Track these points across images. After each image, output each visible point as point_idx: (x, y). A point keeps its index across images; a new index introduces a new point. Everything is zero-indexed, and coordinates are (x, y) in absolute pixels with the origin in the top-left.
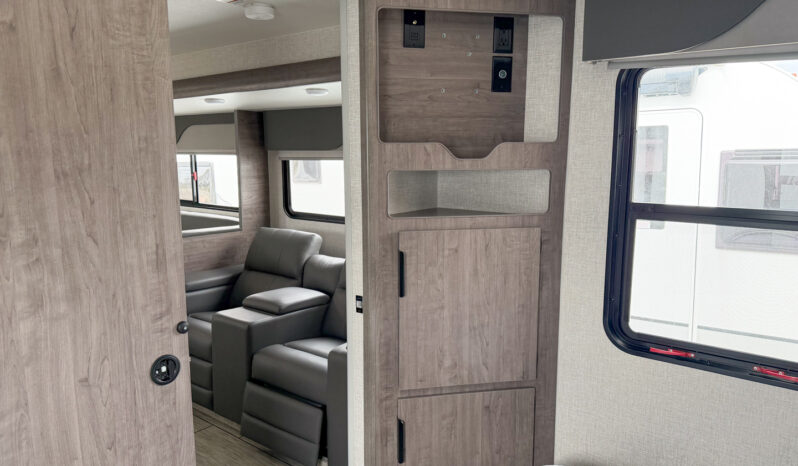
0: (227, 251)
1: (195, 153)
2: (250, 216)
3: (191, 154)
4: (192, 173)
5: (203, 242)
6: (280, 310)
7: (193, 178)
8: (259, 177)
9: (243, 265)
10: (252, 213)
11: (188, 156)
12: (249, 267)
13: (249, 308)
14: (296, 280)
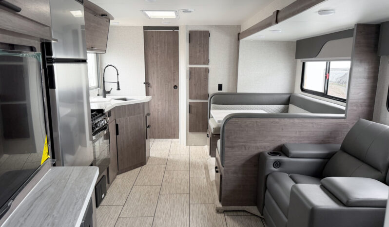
0: (331, 133)
1: (330, 61)
2: (355, 108)
3: (327, 61)
4: (326, 74)
5: (312, 123)
6: (348, 202)
7: (326, 77)
8: (369, 78)
9: (339, 146)
10: (357, 106)
11: (325, 63)
12: (344, 149)
13: (324, 188)
14: (380, 173)
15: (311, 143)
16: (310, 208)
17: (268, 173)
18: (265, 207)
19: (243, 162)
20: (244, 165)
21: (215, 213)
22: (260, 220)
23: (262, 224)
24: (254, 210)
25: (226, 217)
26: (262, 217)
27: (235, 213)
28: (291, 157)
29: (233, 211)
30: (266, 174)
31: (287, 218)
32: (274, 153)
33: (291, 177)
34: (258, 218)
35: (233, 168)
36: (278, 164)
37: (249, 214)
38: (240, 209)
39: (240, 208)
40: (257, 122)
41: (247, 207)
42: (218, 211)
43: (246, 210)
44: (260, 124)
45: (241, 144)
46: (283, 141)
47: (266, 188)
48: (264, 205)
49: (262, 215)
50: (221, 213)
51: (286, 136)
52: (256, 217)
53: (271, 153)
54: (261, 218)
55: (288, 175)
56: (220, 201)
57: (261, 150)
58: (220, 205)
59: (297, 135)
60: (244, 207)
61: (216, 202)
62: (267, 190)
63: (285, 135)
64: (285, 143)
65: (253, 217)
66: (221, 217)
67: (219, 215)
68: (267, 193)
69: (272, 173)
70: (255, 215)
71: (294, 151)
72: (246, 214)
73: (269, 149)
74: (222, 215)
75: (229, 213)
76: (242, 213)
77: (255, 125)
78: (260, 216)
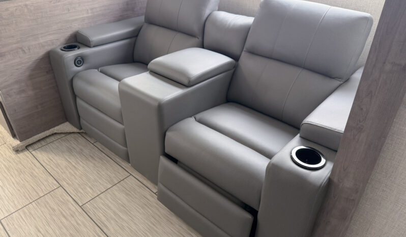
9: (143, 17)
12: (149, 21)
13: (156, 74)
14: (197, 39)
15: (110, 22)
16: (156, 104)
17: (72, 76)
18: (81, 119)
19: (27, 73)
20: (31, 77)
21: (13, 155)
22: (80, 135)
23: (84, 139)
24: (66, 127)
25: (33, 152)
26: (81, 131)
27: (43, 143)
28: (94, 46)
29: (39, 141)
30: (70, 78)
31: (122, 124)
32: (70, 47)
33: (101, 72)
34: (76, 135)
35: (16, 86)
36: (79, 61)
37: (63, 135)
38: (47, 135)
39: (47, 133)
40: (26, 5)
41: (56, 128)
42: (17, 150)
43: (55, 132)
44: (32, 8)
45: (14, 46)
46: (75, 27)
47: (75, 96)
48: (79, 117)
49: (81, 128)
50: (22, 151)
51: (76, 20)
52: (72, 135)
53: (64, 48)
54: (79, 133)
55: (96, 70)
56: (14, 136)
57: (48, 48)
58: (16, 142)
59: (90, 15)
60: (52, 129)
61: (8, 140)
62: (77, 98)
63: (74, 18)
64: (77, 29)
65: (69, 137)
66: (25, 156)
67: (21, 155)
68: (79, 101)
69: (76, 74)
70: (70, 133)
71: (94, 38)
72: (58, 136)
73: (59, 43)
74: (26, 153)
75: (36, 146)
76: (53, 138)
77: (26, 10)
78: (78, 131)
